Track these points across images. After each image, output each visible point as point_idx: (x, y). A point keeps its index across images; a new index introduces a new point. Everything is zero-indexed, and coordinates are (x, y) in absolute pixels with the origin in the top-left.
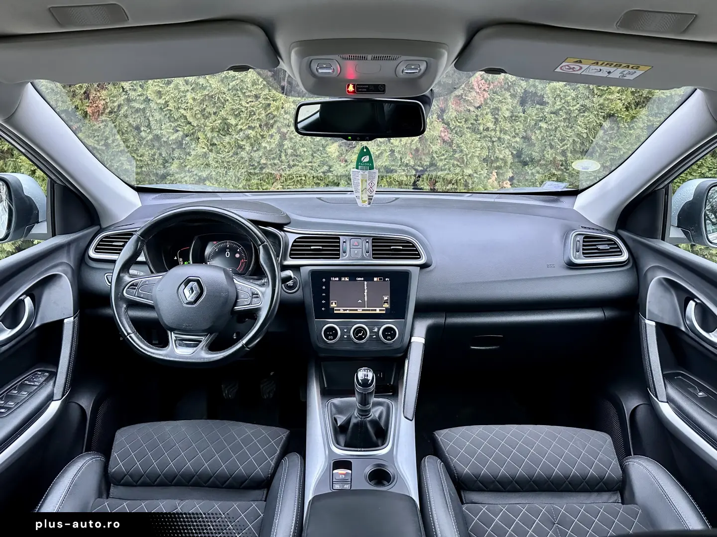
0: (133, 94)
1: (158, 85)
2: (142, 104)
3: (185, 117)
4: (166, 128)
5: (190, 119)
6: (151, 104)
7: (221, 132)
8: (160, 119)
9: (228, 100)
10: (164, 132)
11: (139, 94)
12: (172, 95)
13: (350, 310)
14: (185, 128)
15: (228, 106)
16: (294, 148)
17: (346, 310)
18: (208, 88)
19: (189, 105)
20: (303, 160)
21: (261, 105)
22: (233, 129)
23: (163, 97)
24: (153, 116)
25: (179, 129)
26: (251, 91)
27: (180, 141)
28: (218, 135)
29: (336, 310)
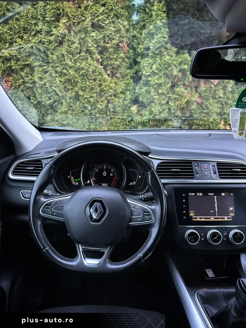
0: (26, 79)
1: (40, 74)
2: (31, 84)
3: (55, 91)
4: (45, 97)
5: (58, 92)
6: (36, 84)
7: (75, 99)
8: (41, 93)
9: (79, 82)
10: (43, 100)
11: (30, 79)
12: (48, 79)
13: (205, 218)
14: (55, 97)
15: (79, 85)
16: (114, 108)
17: (202, 218)
18: (68, 75)
19: (57, 84)
20: (118, 114)
21: (97, 84)
22: (81, 97)
23: (43, 80)
24: (37, 91)
25: (52, 98)
26: (91, 77)
27: (51, 104)
28: (73, 101)
29: (194, 218)
